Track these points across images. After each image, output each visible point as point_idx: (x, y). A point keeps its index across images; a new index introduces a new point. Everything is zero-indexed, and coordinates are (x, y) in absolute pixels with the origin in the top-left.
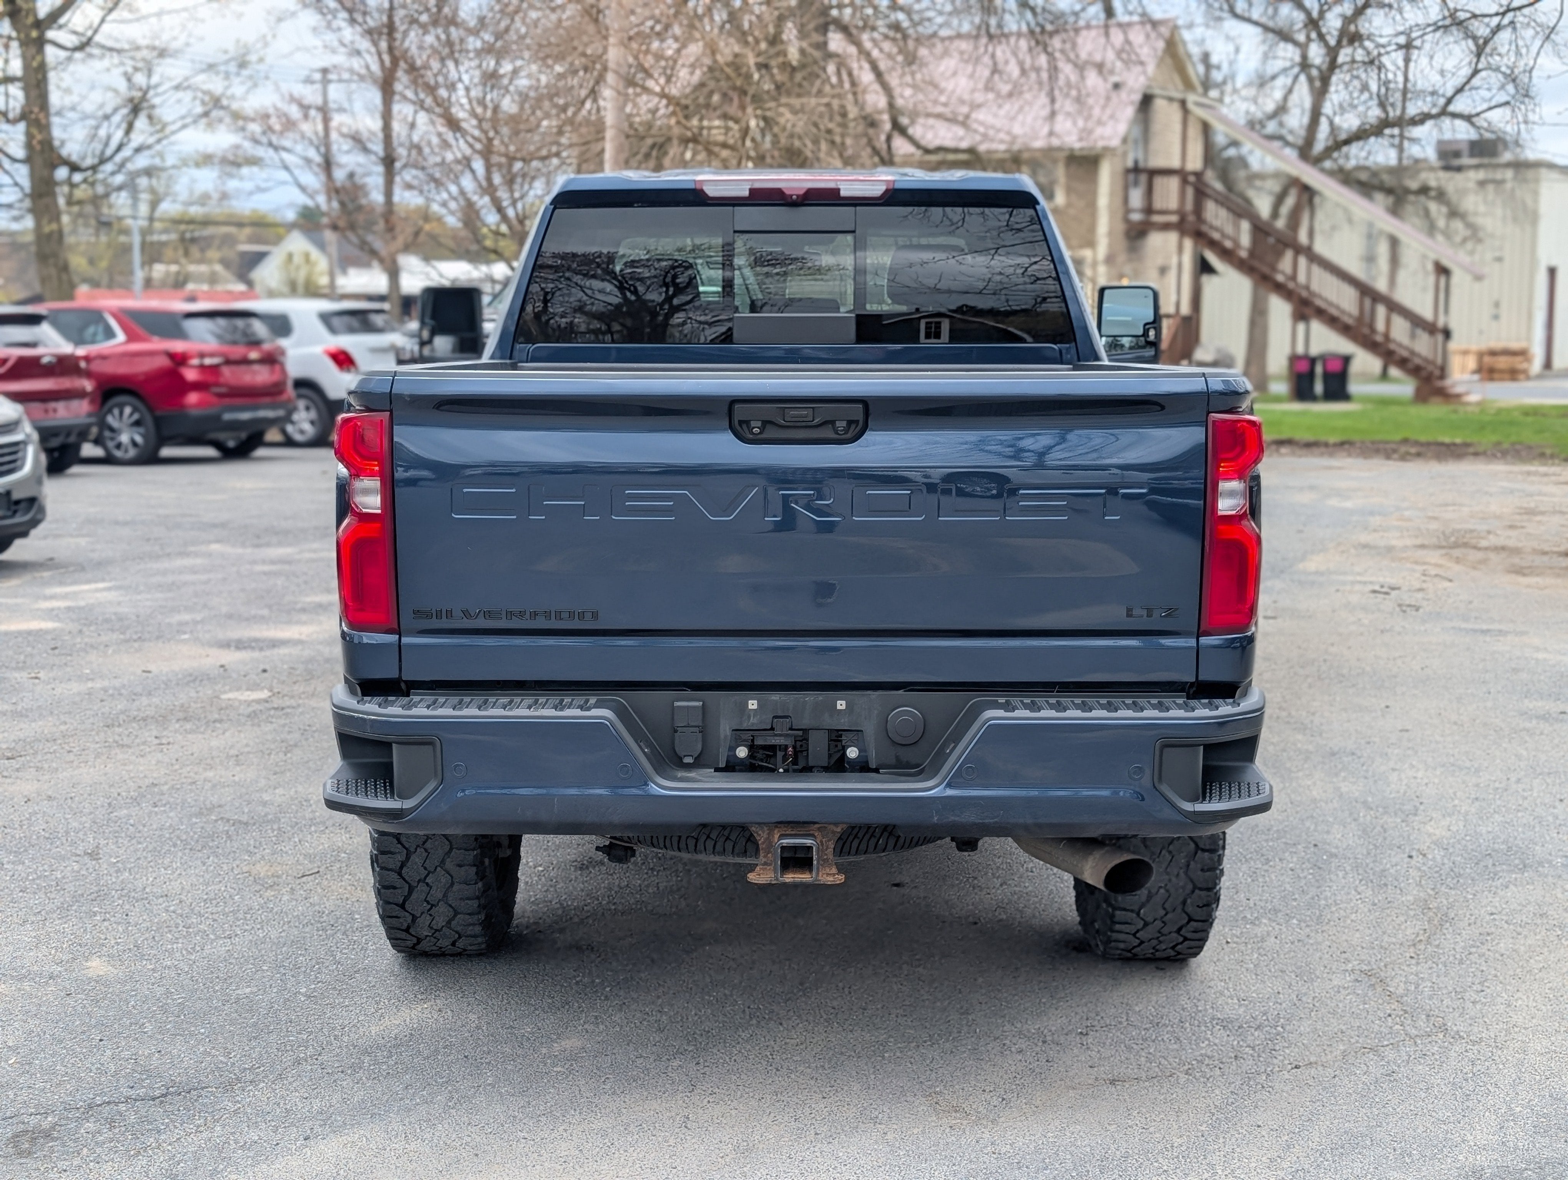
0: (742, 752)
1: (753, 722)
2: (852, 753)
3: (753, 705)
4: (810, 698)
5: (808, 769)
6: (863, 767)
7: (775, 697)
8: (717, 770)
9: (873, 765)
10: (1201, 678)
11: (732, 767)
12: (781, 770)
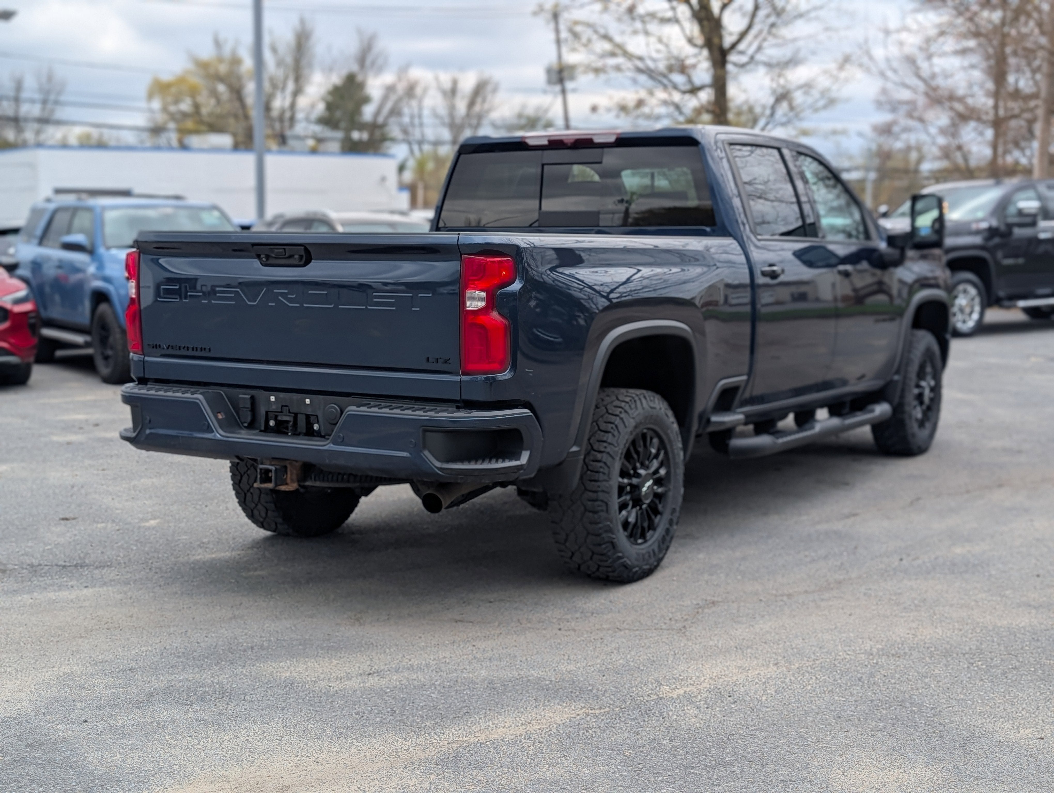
0: (272, 423)
1: (274, 407)
2: (316, 427)
3: (273, 399)
4: (296, 396)
5: (299, 434)
6: (318, 435)
7: (282, 395)
8: (261, 431)
9: (323, 434)
10: (462, 398)
11: (267, 430)
12: (290, 434)
